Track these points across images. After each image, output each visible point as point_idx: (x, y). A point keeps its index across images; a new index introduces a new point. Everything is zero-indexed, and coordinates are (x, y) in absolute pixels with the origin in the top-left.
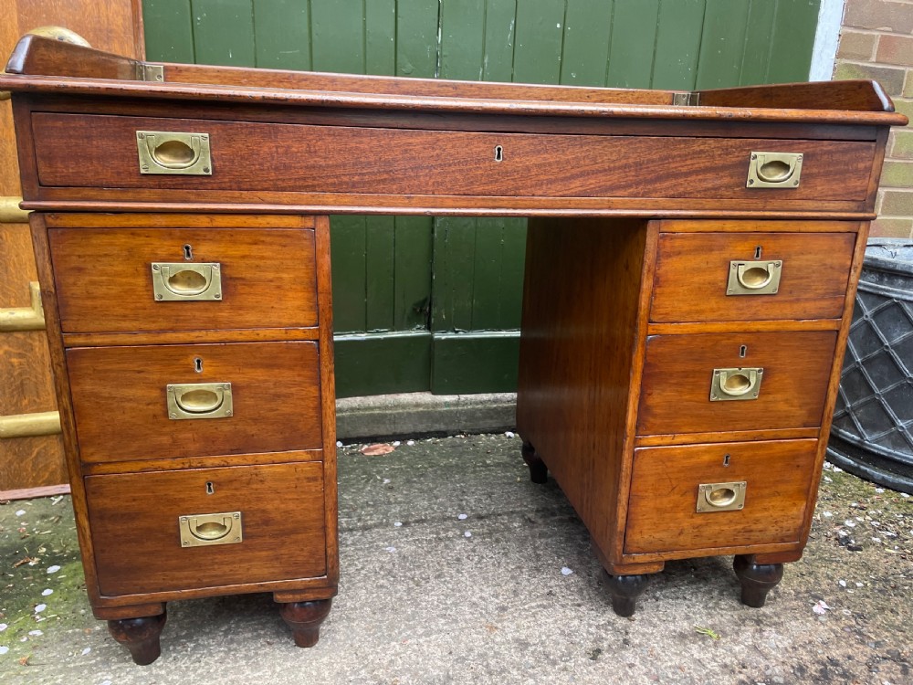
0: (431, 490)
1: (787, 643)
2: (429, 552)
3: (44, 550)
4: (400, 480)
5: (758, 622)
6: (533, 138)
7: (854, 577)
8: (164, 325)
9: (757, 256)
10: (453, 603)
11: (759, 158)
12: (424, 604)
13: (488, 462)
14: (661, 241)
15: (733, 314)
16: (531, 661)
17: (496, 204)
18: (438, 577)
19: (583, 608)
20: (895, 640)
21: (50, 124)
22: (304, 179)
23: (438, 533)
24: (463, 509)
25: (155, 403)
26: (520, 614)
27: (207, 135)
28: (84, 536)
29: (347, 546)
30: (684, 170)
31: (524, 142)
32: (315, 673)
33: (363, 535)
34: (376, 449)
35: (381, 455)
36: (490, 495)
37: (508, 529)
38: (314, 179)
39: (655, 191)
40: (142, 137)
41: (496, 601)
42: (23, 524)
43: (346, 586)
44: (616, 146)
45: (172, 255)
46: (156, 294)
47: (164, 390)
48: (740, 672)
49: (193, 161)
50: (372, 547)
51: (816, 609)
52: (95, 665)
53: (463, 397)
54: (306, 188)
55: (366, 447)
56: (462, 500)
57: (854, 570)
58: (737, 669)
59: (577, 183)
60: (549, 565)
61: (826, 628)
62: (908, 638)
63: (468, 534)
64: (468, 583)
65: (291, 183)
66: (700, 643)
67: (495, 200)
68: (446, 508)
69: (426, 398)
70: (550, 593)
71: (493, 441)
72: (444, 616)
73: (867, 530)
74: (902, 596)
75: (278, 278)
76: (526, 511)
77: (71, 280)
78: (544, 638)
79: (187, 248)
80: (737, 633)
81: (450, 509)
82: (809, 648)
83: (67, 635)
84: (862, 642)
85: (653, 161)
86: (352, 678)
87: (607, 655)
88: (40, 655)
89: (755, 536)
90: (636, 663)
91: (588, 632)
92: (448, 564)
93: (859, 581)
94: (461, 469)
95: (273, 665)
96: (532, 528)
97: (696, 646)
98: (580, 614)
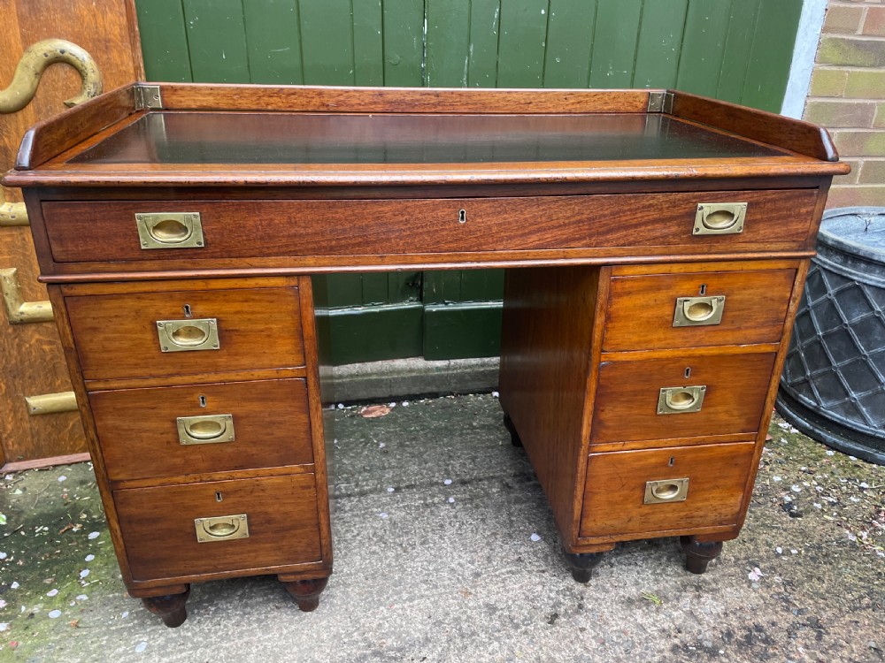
0: (421, 454)
1: (720, 609)
2: (417, 519)
3: (85, 516)
4: (394, 443)
5: (698, 588)
6: (494, 201)
7: (790, 545)
8: (171, 370)
9: (702, 292)
10: (434, 569)
11: (705, 209)
12: (409, 570)
13: (475, 424)
14: (612, 283)
15: (679, 341)
16: (498, 624)
17: (461, 259)
18: (423, 543)
19: (546, 575)
20: (816, 607)
21: (58, 211)
22: (287, 246)
23: (425, 499)
24: (449, 474)
25: (168, 433)
26: (491, 580)
27: (198, 214)
28: (116, 536)
29: (345, 512)
30: (634, 222)
31: (485, 205)
32: (315, 636)
33: (359, 501)
34: (374, 411)
35: (378, 417)
36: (473, 459)
37: (487, 495)
38: (296, 245)
39: (608, 241)
40: (140, 218)
41: (472, 567)
42: (65, 490)
43: (343, 552)
44: (571, 205)
45: (174, 314)
46: (162, 347)
47: (175, 422)
48: (676, 637)
49: (187, 236)
50: (366, 513)
51: (752, 576)
52: (134, 627)
53: (453, 362)
54: (289, 253)
55: (365, 409)
56: (448, 465)
57: (791, 537)
58: (673, 634)
59: (534, 238)
60: (521, 531)
61: (757, 595)
62: (828, 606)
63: (452, 500)
64: (449, 549)
65: (275, 250)
66: (644, 608)
67: (460, 255)
68: (434, 473)
69: (419, 363)
70: (520, 560)
71: (480, 401)
72: (425, 582)
73: (810, 495)
74: (831, 564)
75: (267, 328)
76: (504, 476)
77: (88, 338)
78: (510, 602)
79: (187, 308)
80: (678, 599)
81: (437, 474)
82: (739, 614)
83: (109, 600)
84: (787, 610)
85: (605, 216)
86: (346, 640)
87: (563, 620)
88: (88, 619)
89: (696, 521)
90: (588, 627)
91: (549, 598)
92: (433, 530)
93: (794, 548)
94: (449, 432)
95: (281, 628)
96: (509, 493)
97: (641, 611)
98: (544, 580)
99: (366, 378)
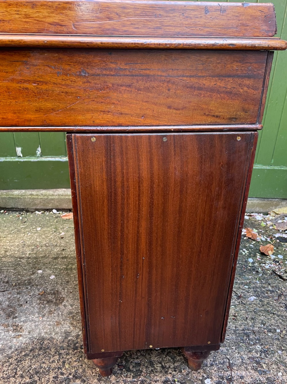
34: (69, 215)
55: (65, 214)
99: (67, 197)
